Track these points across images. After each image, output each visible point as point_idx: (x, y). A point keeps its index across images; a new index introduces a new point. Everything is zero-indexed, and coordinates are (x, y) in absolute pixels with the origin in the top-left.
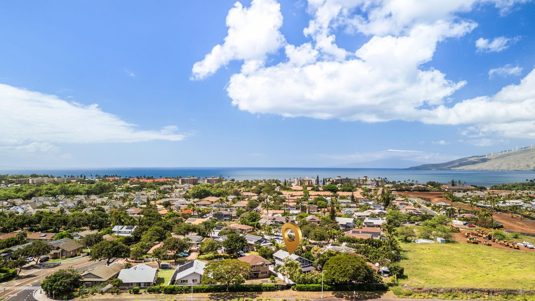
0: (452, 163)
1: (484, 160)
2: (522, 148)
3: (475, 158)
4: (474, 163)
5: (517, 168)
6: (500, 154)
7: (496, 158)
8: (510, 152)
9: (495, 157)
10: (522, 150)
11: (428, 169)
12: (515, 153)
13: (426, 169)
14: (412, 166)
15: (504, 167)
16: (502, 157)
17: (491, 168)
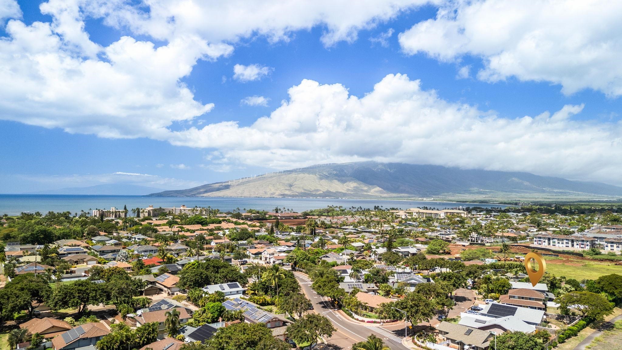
0: (196, 189)
1: (227, 187)
2: (259, 176)
3: (219, 184)
4: (218, 189)
5: (257, 194)
6: (241, 181)
7: (237, 185)
8: (249, 179)
9: (237, 183)
10: (259, 177)
11: (172, 196)
12: (253, 181)
13: (169, 196)
14: (153, 193)
15: (246, 194)
16: (243, 184)
17: (234, 195)
